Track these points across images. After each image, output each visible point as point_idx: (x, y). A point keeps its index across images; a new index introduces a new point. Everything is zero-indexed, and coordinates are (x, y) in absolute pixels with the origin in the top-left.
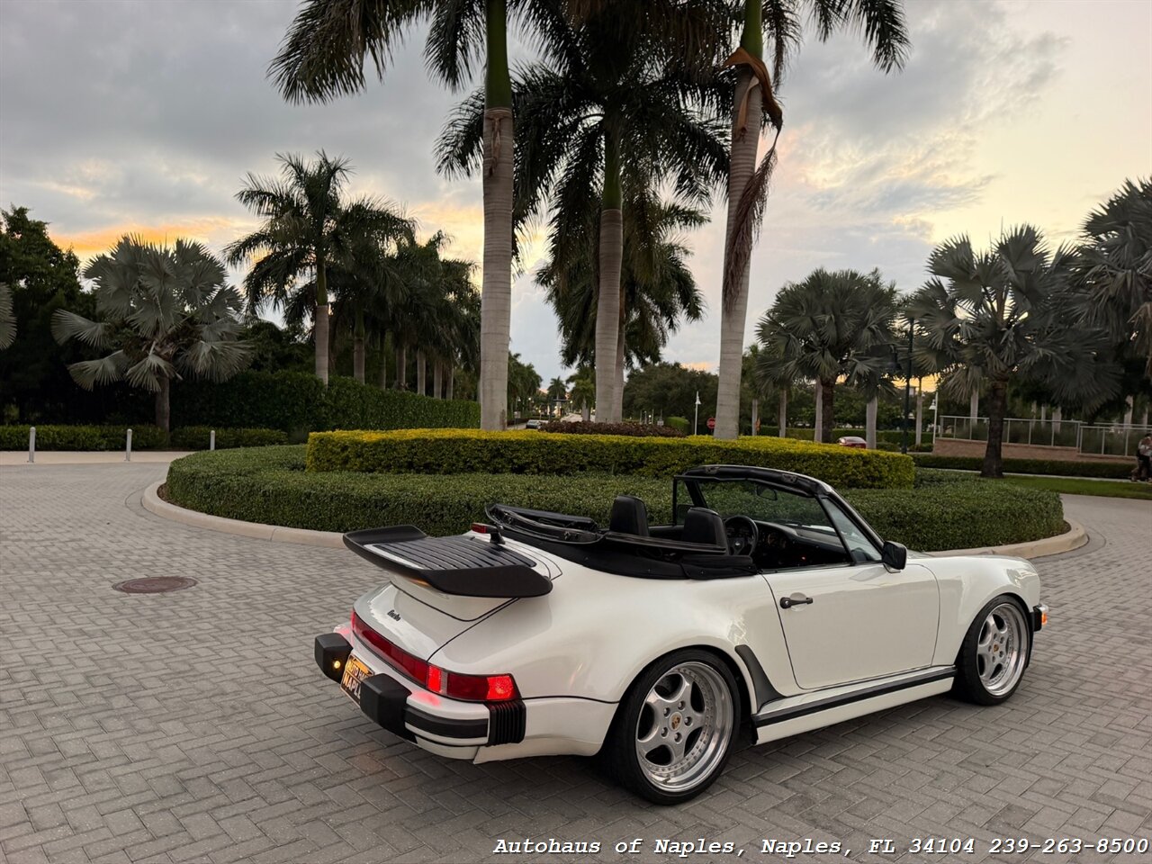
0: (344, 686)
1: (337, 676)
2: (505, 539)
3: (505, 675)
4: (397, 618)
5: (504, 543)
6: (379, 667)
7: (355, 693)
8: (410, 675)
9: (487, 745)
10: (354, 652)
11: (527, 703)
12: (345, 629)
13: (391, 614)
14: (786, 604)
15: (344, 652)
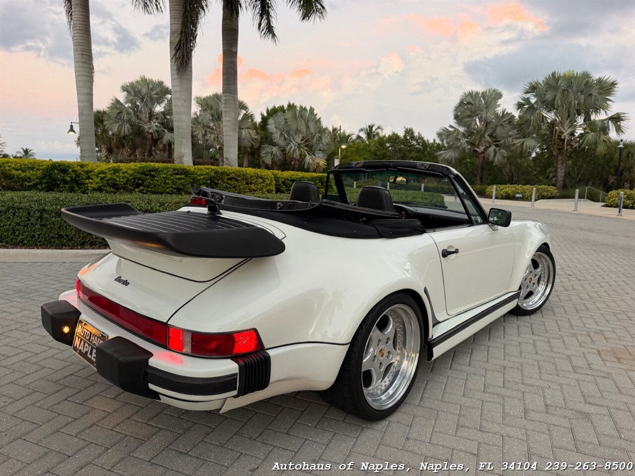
0: (75, 349)
1: (68, 340)
2: (221, 211)
3: (250, 330)
4: (126, 283)
5: (221, 214)
6: (112, 331)
7: (89, 356)
8: (146, 335)
9: (235, 397)
10: (83, 317)
11: (271, 353)
12: (71, 297)
13: (119, 280)
14: (446, 254)
15: (73, 317)
